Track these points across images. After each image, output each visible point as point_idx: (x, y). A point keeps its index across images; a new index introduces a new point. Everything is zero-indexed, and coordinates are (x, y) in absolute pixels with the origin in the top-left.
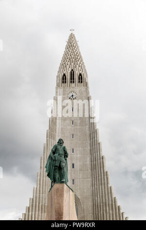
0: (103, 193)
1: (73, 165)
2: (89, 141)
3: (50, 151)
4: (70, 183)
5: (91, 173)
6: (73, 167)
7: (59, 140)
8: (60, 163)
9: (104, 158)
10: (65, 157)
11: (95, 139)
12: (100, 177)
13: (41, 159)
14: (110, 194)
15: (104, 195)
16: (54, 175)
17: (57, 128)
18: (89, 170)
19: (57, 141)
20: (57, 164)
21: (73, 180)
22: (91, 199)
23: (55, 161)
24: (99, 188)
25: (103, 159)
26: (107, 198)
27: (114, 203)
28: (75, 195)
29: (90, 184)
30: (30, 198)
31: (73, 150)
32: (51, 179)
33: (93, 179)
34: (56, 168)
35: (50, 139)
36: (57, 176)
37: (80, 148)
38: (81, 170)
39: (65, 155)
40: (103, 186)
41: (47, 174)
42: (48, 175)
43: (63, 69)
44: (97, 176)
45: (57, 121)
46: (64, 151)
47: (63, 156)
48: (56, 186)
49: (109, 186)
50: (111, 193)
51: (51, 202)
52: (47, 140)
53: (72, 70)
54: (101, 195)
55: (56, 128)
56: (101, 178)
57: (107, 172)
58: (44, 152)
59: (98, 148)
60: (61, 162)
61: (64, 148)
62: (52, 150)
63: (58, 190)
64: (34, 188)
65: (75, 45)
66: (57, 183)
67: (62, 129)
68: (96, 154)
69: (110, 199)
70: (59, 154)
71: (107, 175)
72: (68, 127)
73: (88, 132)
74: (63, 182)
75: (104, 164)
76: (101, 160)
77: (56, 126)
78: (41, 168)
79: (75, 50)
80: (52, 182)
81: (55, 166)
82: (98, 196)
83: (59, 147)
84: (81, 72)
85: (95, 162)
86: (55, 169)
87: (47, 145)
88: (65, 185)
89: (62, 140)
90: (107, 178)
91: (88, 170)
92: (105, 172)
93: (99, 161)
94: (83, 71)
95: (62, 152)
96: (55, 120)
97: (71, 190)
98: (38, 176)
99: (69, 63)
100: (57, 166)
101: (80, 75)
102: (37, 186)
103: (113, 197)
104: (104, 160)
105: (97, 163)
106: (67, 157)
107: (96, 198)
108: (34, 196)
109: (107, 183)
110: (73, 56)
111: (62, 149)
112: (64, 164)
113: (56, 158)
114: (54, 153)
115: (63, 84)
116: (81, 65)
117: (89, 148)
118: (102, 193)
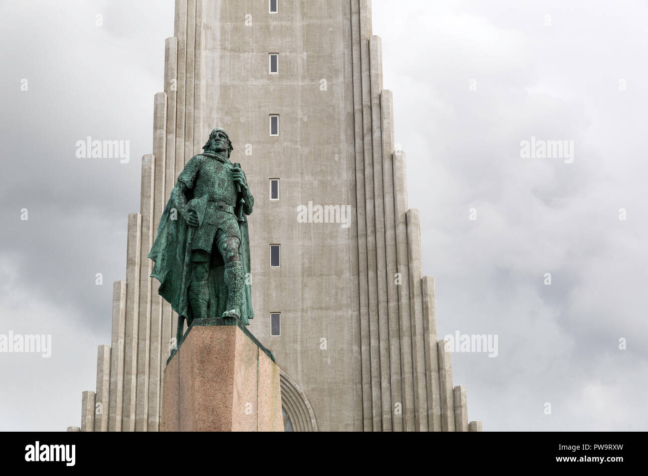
0: (407, 369)
1: (275, 250)
2: (345, 148)
3: (172, 186)
4: (259, 326)
5: (352, 286)
6: (275, 261)
7: (212, 136)
8: (216, 239)
9: (412, 220)
10: (237, 211)
11: (376, 134)
12: (393, 304)
13: (131, 227)
14: (434, 375)
15: (408, 376)
16: (189, 289)
17: (203, 83)
18: (348, 275)
19: (203, 143)
20: (204, 244)
21: (276, 317)
22: (350, 398)
23: (195, 226)
24: (389, 350)
25: (406, 224)
26: (421, 392)
27: (450, 413)
28: (284, 380)
29: (348, 333)
30: (85, 394)
31: (275, 184)
32: (175, 307)
33: (363, 310)
34: (198, 258)
35: (172, 137)
36: (205, 293)
37: (308, 178)
38: (308, 272)
39: (238, 204)
40: (406, 341)
41: (158, 284)
42: (163, 291)
44: (382, 297)
45: (204, 54)
46: (236, 183)
47: (231, 209)
48: (201, 335)
49: (433, 340)
50: (440, 369)
51: (179, 403)
52: (157, 140)
54: (395, 378)
55: (196, 87)
56: (399, 308)
57: (422, 282)
58: (144, 195)
59: (387, 178)
60: (218, 232)
61: (235, 171)
62: (180, 181)
63: (206, 352)
64: (101, 349)
66: (204, 323)
67: (224, 88)
68: (378, 202)
69: (435, 395)
70: (212, 200)
71: (423, 294)
72: (252, 82)
73: (342, 107)
74: (230, 320)
75: (414, 247)
76: (401, 228)
77: (197, 76)
78: (130, 262)
80: (181, 319)
81: (194, 252)
82: (385, 384)
83: (210, 167)
85: (370, 239)
86: (193, 265)
87: (157, 162)
88: (239, 331)
89: (223, 135)
90: (425, 309)
91: (339, 274)
92: (416, 280)
93: (389, 233)
95: (223, 189)
96: (191, 50)
97: (263, 356)
98: (117, 299)
100: (201, 252)
102: (115, 339)
103: (449, 388)
104: (412, 228)
105: (380, 244)
106: (248, 211)
107: (375, 393)
108: (100, 382)
109: (426, 330)
111: (223, 174)
112: (234, 243)
113: (200, 217)
114: (188, 193)
117: (346, 176)
118: (401, 373)
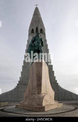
23: (35, 46)
43: (32, 26)
46: (41, 41)
53: (37, 27)
60: (39, 47)
61: (41, 39)
65: (38, 13)
79: (38, 17)
83: (37, 38)
84: (41, 28)
94: (42, 27)
99: (35, 23)
101: (41, 29)
110: (37, 19)
111: (39, 39)
113: (36, 44)
114: (33, 42)
115: (32, 34)
116: (41, 24)
